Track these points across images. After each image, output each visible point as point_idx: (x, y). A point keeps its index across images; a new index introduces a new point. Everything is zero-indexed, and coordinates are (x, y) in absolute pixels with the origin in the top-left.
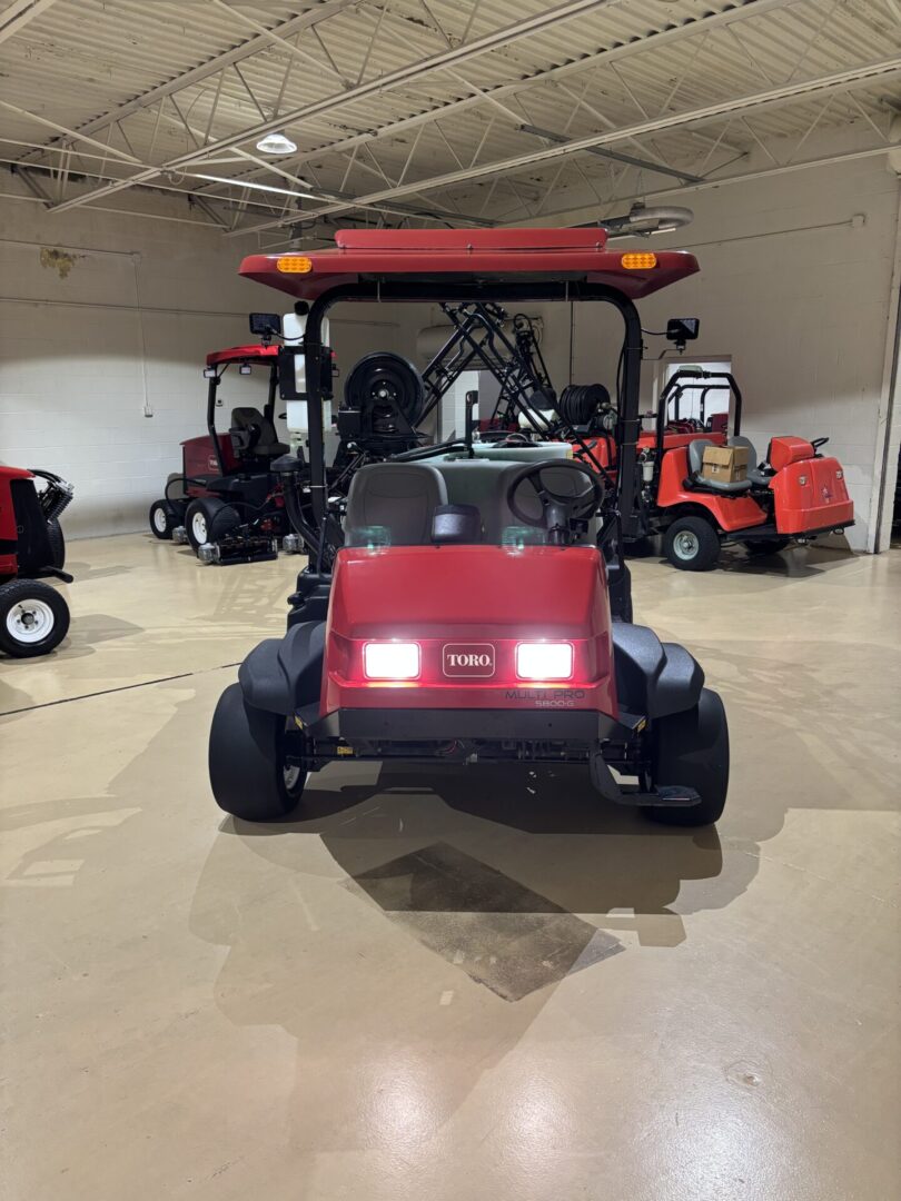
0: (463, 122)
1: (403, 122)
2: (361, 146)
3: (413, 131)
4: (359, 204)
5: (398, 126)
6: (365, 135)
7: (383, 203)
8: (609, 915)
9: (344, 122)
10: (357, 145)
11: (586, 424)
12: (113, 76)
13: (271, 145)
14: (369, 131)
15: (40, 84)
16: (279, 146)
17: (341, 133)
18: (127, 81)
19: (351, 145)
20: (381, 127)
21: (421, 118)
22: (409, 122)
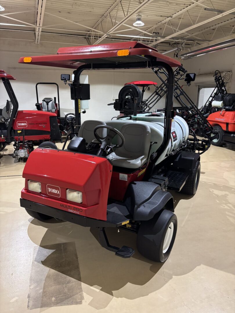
0: (198, 10)
1: (179, 12)
2: (168, 21)
3: (182, 14)
4: (167, 39)
5: (178, 14)
6: (170, 18)
7: (173, 38)
8: (92, 288)
9: (161, 15)
10: (167, 21)
11: (230, 106)
12: (94, 10)
13: (137, 24)
14: (170, 16)
15: (79, 14)
16: (139, 24)
17: (161, 18)
18: (99, 11)
19: (165, 22)
20: (173, 15)
21: (183, 10)
22: (180, 12)
